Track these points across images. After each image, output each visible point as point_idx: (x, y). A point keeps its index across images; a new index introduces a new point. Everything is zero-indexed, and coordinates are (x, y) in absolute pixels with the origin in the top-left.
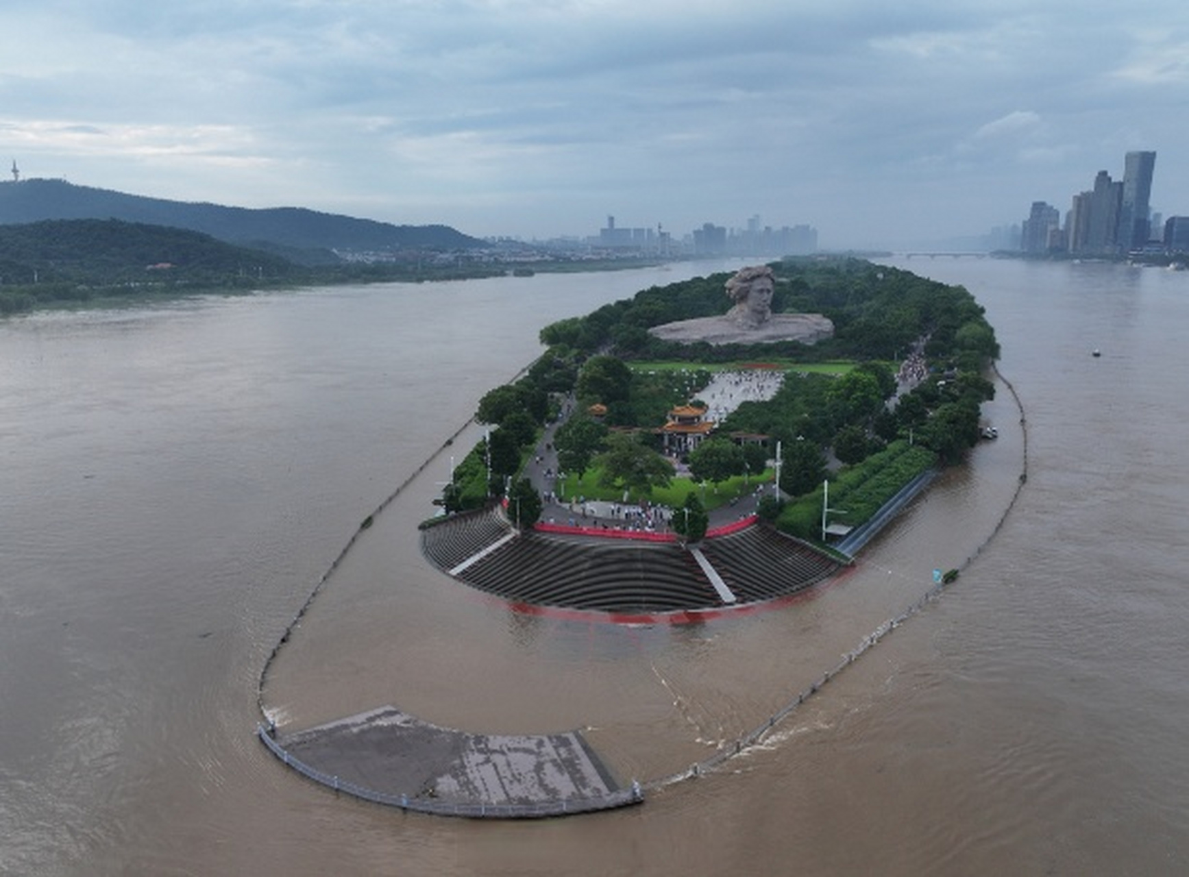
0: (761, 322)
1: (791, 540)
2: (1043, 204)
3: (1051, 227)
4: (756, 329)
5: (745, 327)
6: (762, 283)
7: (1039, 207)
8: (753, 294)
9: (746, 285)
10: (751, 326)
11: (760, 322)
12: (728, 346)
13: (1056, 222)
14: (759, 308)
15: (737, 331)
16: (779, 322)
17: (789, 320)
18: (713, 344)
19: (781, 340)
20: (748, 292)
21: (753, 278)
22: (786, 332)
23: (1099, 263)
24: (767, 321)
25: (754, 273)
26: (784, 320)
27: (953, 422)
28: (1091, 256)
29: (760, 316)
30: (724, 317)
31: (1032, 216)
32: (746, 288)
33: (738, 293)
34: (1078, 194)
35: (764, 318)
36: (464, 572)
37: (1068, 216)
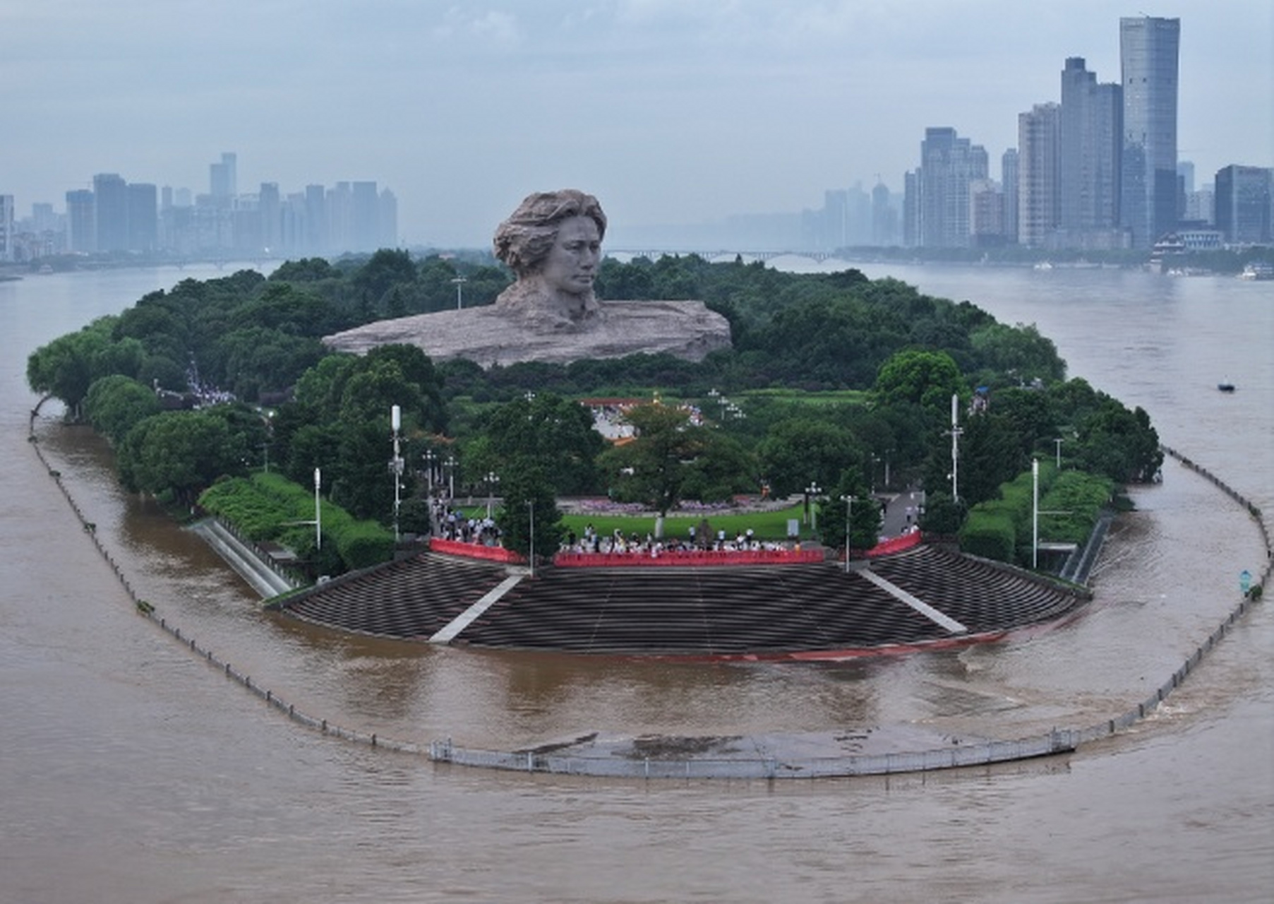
0: (580, 318)
1: (988, 565)
2: (949, 132)
3: (976, 187)
4: (572, 331)
5: (545, 328)
6: (580, 230)
7: (939, 139)
8: (561, 252)
9: (545, 231)
10: (560, 326)
11: (575, 317)
12: (519, 366)
13: (983, 175)
14: (576, 284)
15: (529, 337)
16: (618, 317)
17: (639, 313)
18: (486, 365)
19: (635, 353)
20: (549, 248)
21: (559, 218)
22: (636, 337)
23: (1092, 268)
24: (592, 313)
25: (561, 206)
26: (626, 311)
27: (1118, 430)
28: (1072, 255)
29: (576, 306)
30: (490, 308)
31: (925, 161)
32: (543, 238)
33: (526, 251)
34: (1028, 109)
35: (583, 307)
36: (461, 635)
37: (1009, 160)
